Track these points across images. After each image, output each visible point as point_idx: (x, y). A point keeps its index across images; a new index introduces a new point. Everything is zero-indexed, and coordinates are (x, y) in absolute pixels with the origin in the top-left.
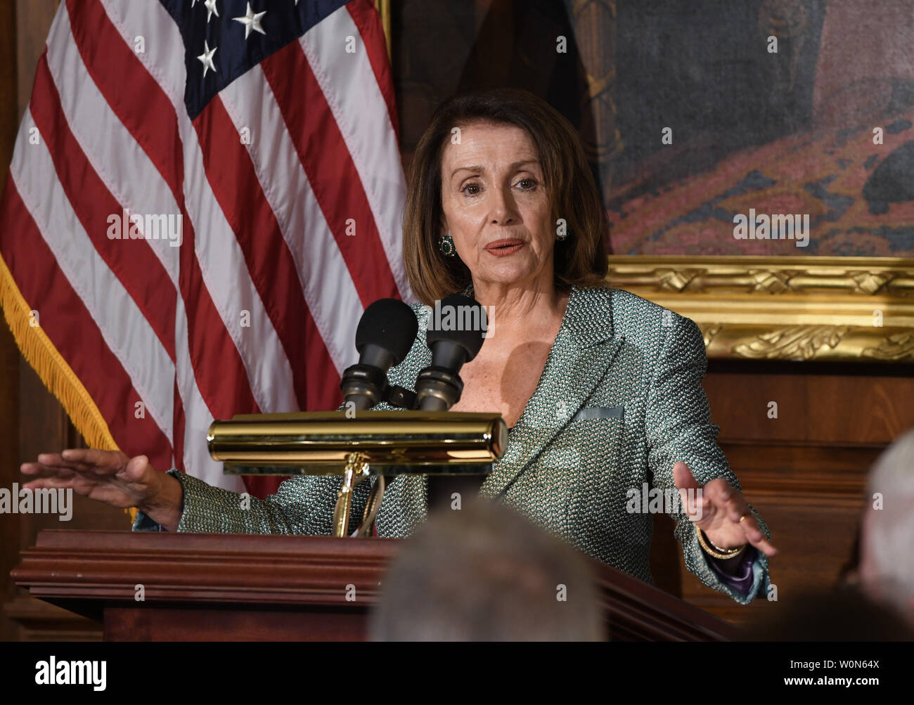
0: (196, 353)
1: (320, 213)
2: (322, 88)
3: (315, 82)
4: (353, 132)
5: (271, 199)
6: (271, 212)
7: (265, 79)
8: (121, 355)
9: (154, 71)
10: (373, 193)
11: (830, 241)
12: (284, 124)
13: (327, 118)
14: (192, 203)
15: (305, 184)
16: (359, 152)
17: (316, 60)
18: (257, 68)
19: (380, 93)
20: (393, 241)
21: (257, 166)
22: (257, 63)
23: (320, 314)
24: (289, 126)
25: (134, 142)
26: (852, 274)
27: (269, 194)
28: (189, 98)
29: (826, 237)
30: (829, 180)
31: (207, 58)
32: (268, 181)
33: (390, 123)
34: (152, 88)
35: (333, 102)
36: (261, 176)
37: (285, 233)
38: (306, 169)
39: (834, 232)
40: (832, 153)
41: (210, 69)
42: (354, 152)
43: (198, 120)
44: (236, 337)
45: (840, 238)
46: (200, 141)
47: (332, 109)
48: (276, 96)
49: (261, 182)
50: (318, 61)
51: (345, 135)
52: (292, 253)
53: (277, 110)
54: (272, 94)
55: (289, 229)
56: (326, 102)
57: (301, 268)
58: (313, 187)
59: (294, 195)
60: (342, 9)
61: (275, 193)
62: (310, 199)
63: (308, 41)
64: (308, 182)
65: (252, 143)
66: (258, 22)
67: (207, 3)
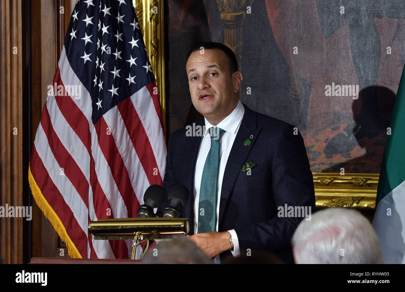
0: (95, 204)
1: (137, 156)
2: (138, 114)
3: (136, 112)
4: (148, 129)
6: (120, 156)
7: (118, 110)
8: (70, 206)
9: (81, 109)
10: (155, 149)
11: (313, 167)
13: (140, 124)
14: (94, 153)
15: (132, 147)
16: (150, 136)
18: (116, 107)
19: (157, 115)
20: (161, 166)
21: (116, 140)
22: (115, 105)
23: (137, 191)
24: (126, 127)
25: (74, 133)
26: (320, 178)
27: (120, 150)
28: (93, 118)
30: (313, 147)
31: (99, 104)
32: (119, 146)
33: (161, 126)
34: (81, 114)
35: (141, 119)
36: (117, 144)
37: (125, 163)
38: (132, 141)
39: (314, 165)
40: (313, 137)
41: (100, 107)
43: (96, 125)
44: (109, 198)
45: (316, 166)
46: (97, 132)
47: (141, 121)
48: (122, 116)
49: (117, 146)
50: (137, 105)
51: (145, 130)
52: (127, 170)
53: (122, 121)
54: (121, 116)
55: (126, 162)
56: (139, 118)
57: (130, 175)
58: (135, 147)
59: (128, 150)
60: (145, 87)
61: (122, 149)
62: (134, 151)
63: (133, 98)
64: (133, 146)
65: (114, 132)
66: (116, 91)
67: (99, 85)
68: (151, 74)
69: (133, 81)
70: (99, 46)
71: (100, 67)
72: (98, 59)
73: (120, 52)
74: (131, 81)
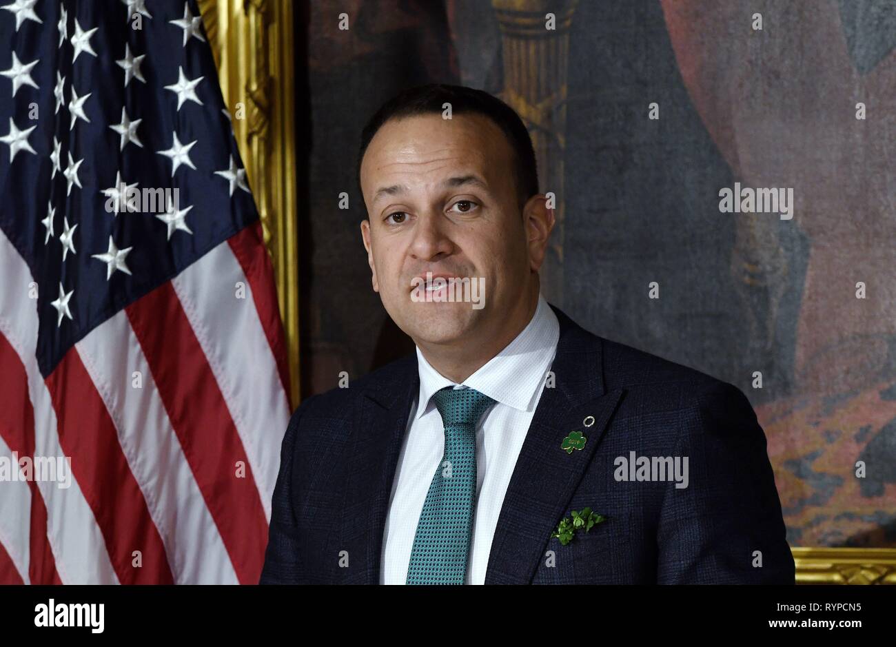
2: (200, 341)
3: (192, 333)
4: (236, 394)
5: (138, 472)
6: (137, 487)
7: (130, 327)
10: (259, 466)
11: (815, 530)
12: (153, 382)
13: (206, 376)
15: (179, 455)
16: (243, 418)
17: (192, 306)
18: (121, 316)
19: (267, 345)
21: (121, 432)
22: (120, 309)
24: (159, 385)
26: (838, 568)
27: (135, 466)
28: (41, 353)
29: (810, 525)
30: (813, 456)
31: (62, 304)
32: (133, 451)
33: (279, 382)
35: (211, 357)
36: (126, 445)
37: (153, 512)
38: (179, 436)
39: (819, 520)
40: (817, 424)
41: (65, 317)
42: (237, 417)
43: (51, 377)
45: (827, 527)
46: (54, 404)
47: (211, 365)
48: (145, 348)
49: (125, 451)
50: (195, 307)
51: (227, 396)
52: (162, 537)
53: (145, 364)
54: (138, 346)
55: (158, 508)
56: (204, 356)
57: (173, 555)
58: (188, 457)
59: (165, 468)
60: (225, 243)
61: (144, 462)
62: (185, 471)
63: (183, 284)
64: (182, 453)
65: (115, 404)
66: (123, 260)
67: (63, 238)
68: (244, 202)
69: (182, 226)
70: (61, 101)
71: (66, 172)
72: (58, 147)
73: (136, 122)
74: (174, 225)
